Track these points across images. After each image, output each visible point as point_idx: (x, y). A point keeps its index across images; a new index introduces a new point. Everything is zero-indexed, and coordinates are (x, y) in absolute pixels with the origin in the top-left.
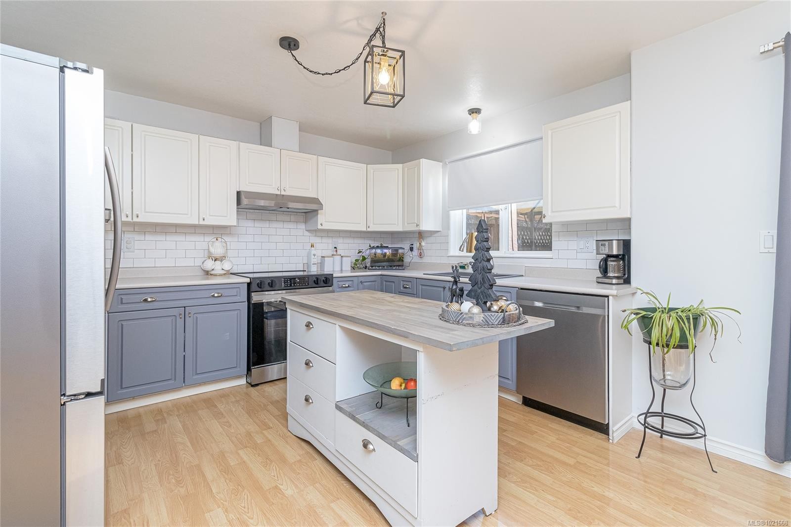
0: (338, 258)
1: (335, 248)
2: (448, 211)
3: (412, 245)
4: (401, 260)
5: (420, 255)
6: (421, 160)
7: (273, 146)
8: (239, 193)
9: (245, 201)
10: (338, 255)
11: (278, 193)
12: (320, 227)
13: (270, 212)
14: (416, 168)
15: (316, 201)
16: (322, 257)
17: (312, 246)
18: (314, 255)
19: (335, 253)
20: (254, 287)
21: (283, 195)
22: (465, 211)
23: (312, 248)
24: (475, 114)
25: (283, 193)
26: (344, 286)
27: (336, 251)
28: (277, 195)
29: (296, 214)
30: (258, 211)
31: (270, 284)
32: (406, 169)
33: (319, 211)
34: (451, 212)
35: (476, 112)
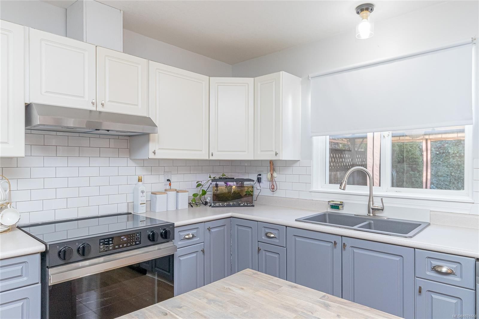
0: (172, 194)
1: (168, 180)
2: (311, 137)
3: (260, 175)
4: (250, 194)
5: (273, 189)
6: (281, 72)
7: (85, 40)
8: (28, 107)
9: (37, 120)
10: (173, 190)
11: (93, 108)
12: (151, 156)
13: (81, 135)
14: (274, 83)
15: (148, 121)
16: (152, 193)
17: (140, 180)
18: (143, 192)
19: (168, 187)
20: (52, 257)
21: (100, 112)
22: (328, 137)
23: (140, 183)
24: (365, 12)
25: (100, 109)
26: (187, 237)
27: (170, 185)
28: (91, 111)
29: (117, 137)
30: (61, 134)
31: (81, 252)
32: (259, 84)
33: (151, 135)
34: (314, 137)
35: (367, 9)
